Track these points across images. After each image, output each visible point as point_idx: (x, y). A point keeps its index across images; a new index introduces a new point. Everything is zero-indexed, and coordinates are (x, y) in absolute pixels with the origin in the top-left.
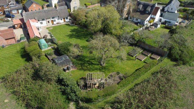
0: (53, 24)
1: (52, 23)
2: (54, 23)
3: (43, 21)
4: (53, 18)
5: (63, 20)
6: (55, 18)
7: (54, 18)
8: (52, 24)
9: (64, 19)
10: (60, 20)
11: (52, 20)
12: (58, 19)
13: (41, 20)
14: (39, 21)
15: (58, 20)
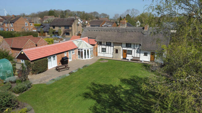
6: (132, 46)
9: (153, 54)
12: (139, 52)
14: (100, 43)
15: (137, 52)
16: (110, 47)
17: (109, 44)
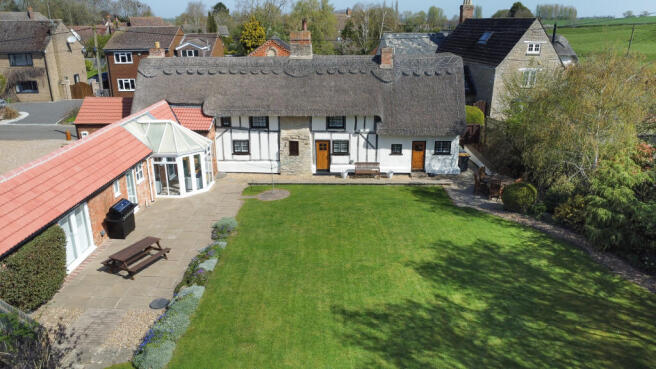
0: (324, 171)
1: (317, 161)
2: (333, 169)
3: (254, 136)
4: (335, 123)
5: (407, 153)
6: (350, 124)
7: (343, 128)
8: (314, 169)
9: (419, 147)
10: (384, 153)
11: (325, 136)
12: (373, 143)
13: (246, 123)
14: (226, 124)
15: (368, 144)
16: (264, 135)
17: (259, 124)
